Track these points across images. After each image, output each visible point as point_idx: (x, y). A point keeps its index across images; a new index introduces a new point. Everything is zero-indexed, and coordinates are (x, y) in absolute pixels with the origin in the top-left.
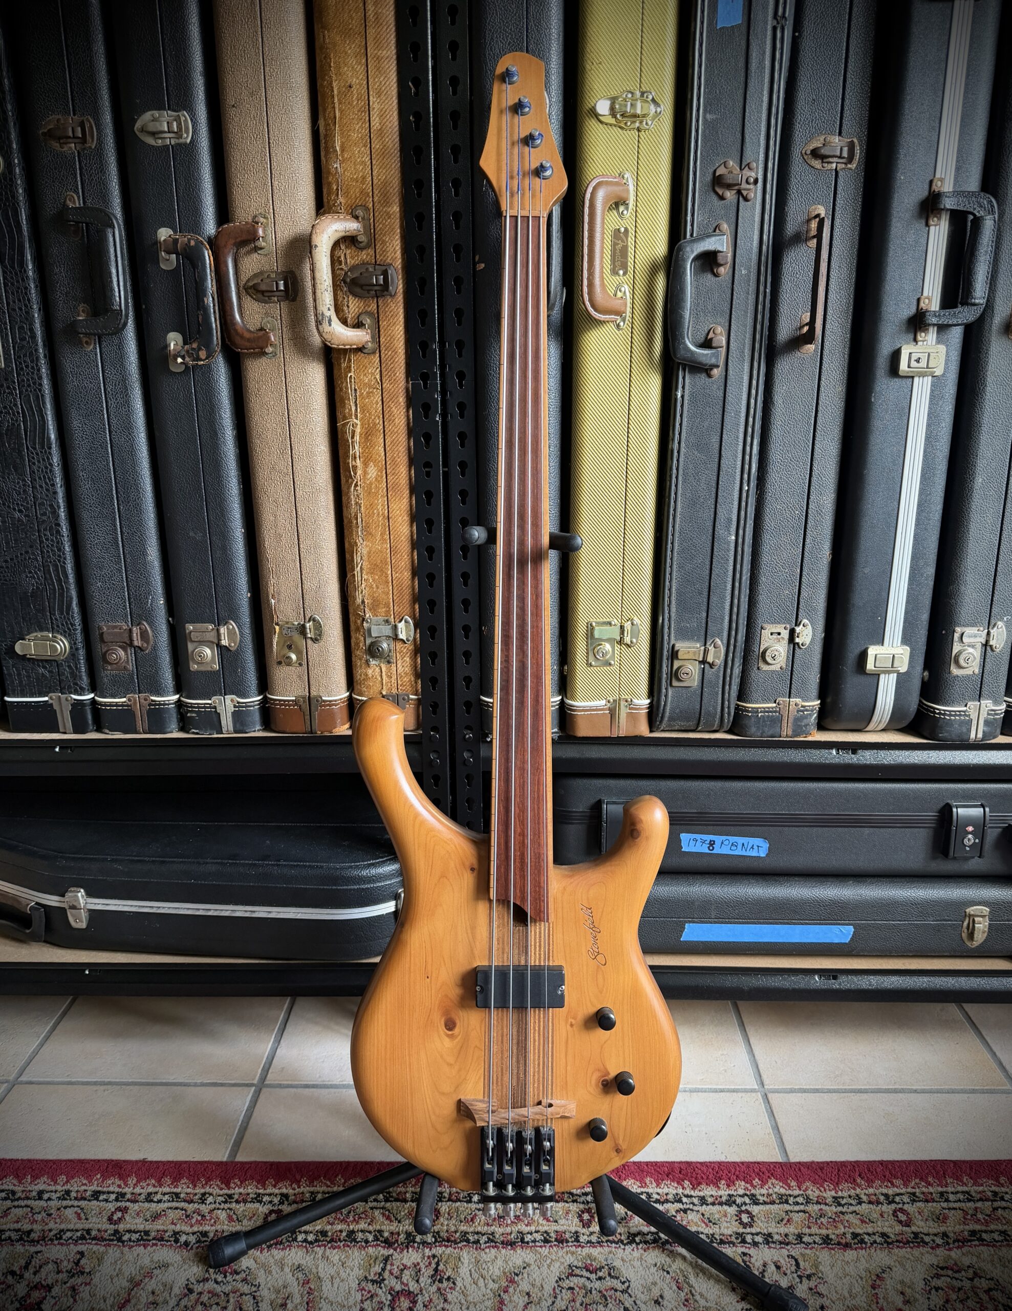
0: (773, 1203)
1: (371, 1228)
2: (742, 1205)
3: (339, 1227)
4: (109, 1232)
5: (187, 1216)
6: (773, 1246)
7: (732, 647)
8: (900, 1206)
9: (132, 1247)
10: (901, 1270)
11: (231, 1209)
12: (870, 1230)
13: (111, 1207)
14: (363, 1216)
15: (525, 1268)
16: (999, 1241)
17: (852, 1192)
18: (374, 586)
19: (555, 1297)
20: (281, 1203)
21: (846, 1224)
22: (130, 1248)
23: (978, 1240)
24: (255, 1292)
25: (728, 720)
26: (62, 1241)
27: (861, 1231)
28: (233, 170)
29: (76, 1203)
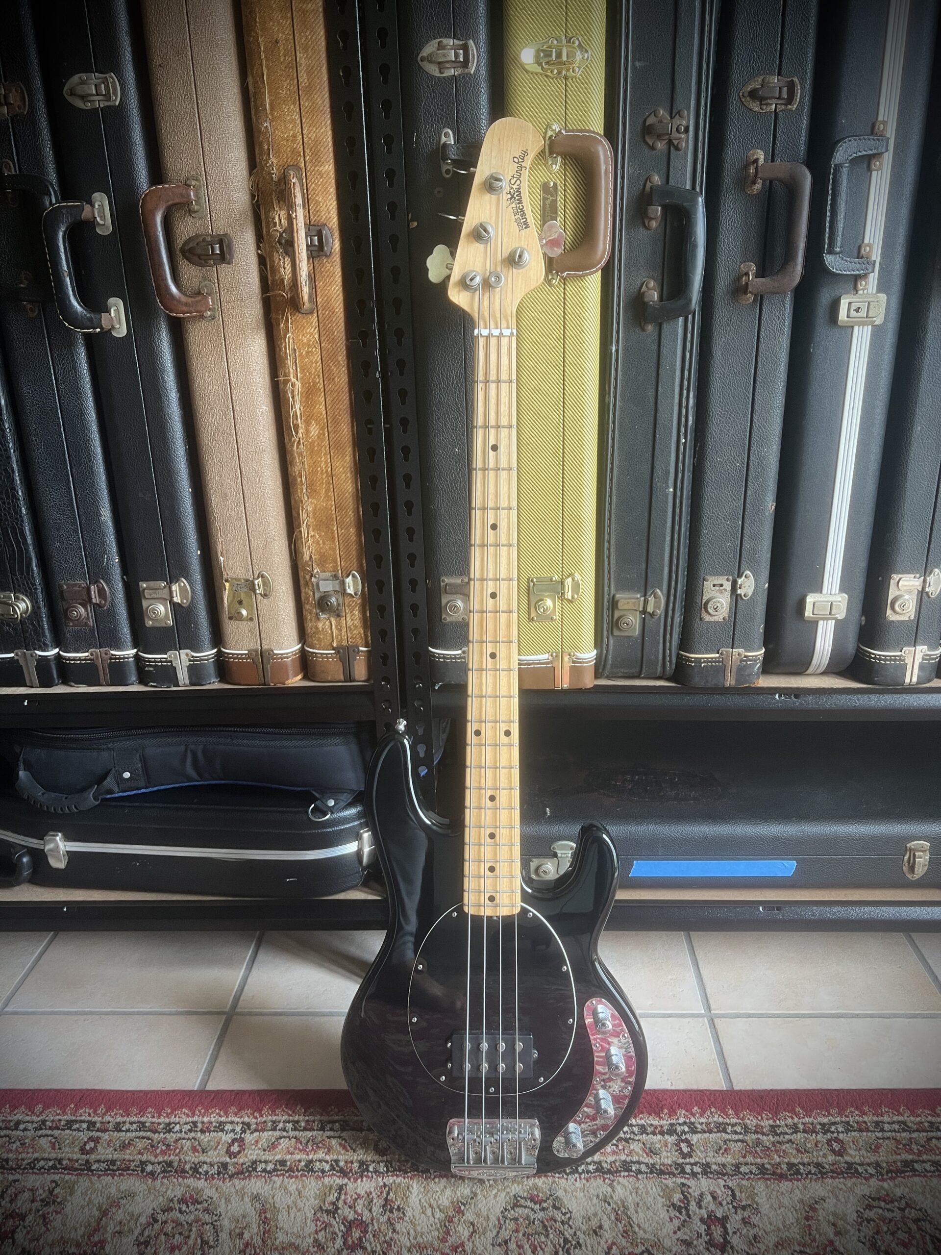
0: (710, 1131)
1: (328, 1158)
2: (682, 1135)
3: (298, 1157)
4: (80, 1161)
5: (152, 1146)
6: (711, 1176)
7: (672, 598)
8: (835, 1135)
9: (101, 1175)
10: (835, 1200)
11: (195, 1139)
12: (806, 1160)
13: (83, 1136)
14: (320, 1145)
15: (472, 1198)
16: (930, 1171)
17: (789, 1121)
18: (321, 542)
19: (500, 1228)
20: (244, 1132)
21: (782, 1154)
22: (98, 1177)
23: (911, 1171)
24: (216, 1221)
25: (670, 669)
26: (35, 1171)
27: (796, 1161)
28: (163, 131)
29: (49, 1132)
